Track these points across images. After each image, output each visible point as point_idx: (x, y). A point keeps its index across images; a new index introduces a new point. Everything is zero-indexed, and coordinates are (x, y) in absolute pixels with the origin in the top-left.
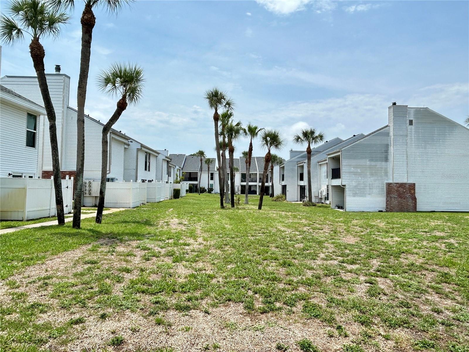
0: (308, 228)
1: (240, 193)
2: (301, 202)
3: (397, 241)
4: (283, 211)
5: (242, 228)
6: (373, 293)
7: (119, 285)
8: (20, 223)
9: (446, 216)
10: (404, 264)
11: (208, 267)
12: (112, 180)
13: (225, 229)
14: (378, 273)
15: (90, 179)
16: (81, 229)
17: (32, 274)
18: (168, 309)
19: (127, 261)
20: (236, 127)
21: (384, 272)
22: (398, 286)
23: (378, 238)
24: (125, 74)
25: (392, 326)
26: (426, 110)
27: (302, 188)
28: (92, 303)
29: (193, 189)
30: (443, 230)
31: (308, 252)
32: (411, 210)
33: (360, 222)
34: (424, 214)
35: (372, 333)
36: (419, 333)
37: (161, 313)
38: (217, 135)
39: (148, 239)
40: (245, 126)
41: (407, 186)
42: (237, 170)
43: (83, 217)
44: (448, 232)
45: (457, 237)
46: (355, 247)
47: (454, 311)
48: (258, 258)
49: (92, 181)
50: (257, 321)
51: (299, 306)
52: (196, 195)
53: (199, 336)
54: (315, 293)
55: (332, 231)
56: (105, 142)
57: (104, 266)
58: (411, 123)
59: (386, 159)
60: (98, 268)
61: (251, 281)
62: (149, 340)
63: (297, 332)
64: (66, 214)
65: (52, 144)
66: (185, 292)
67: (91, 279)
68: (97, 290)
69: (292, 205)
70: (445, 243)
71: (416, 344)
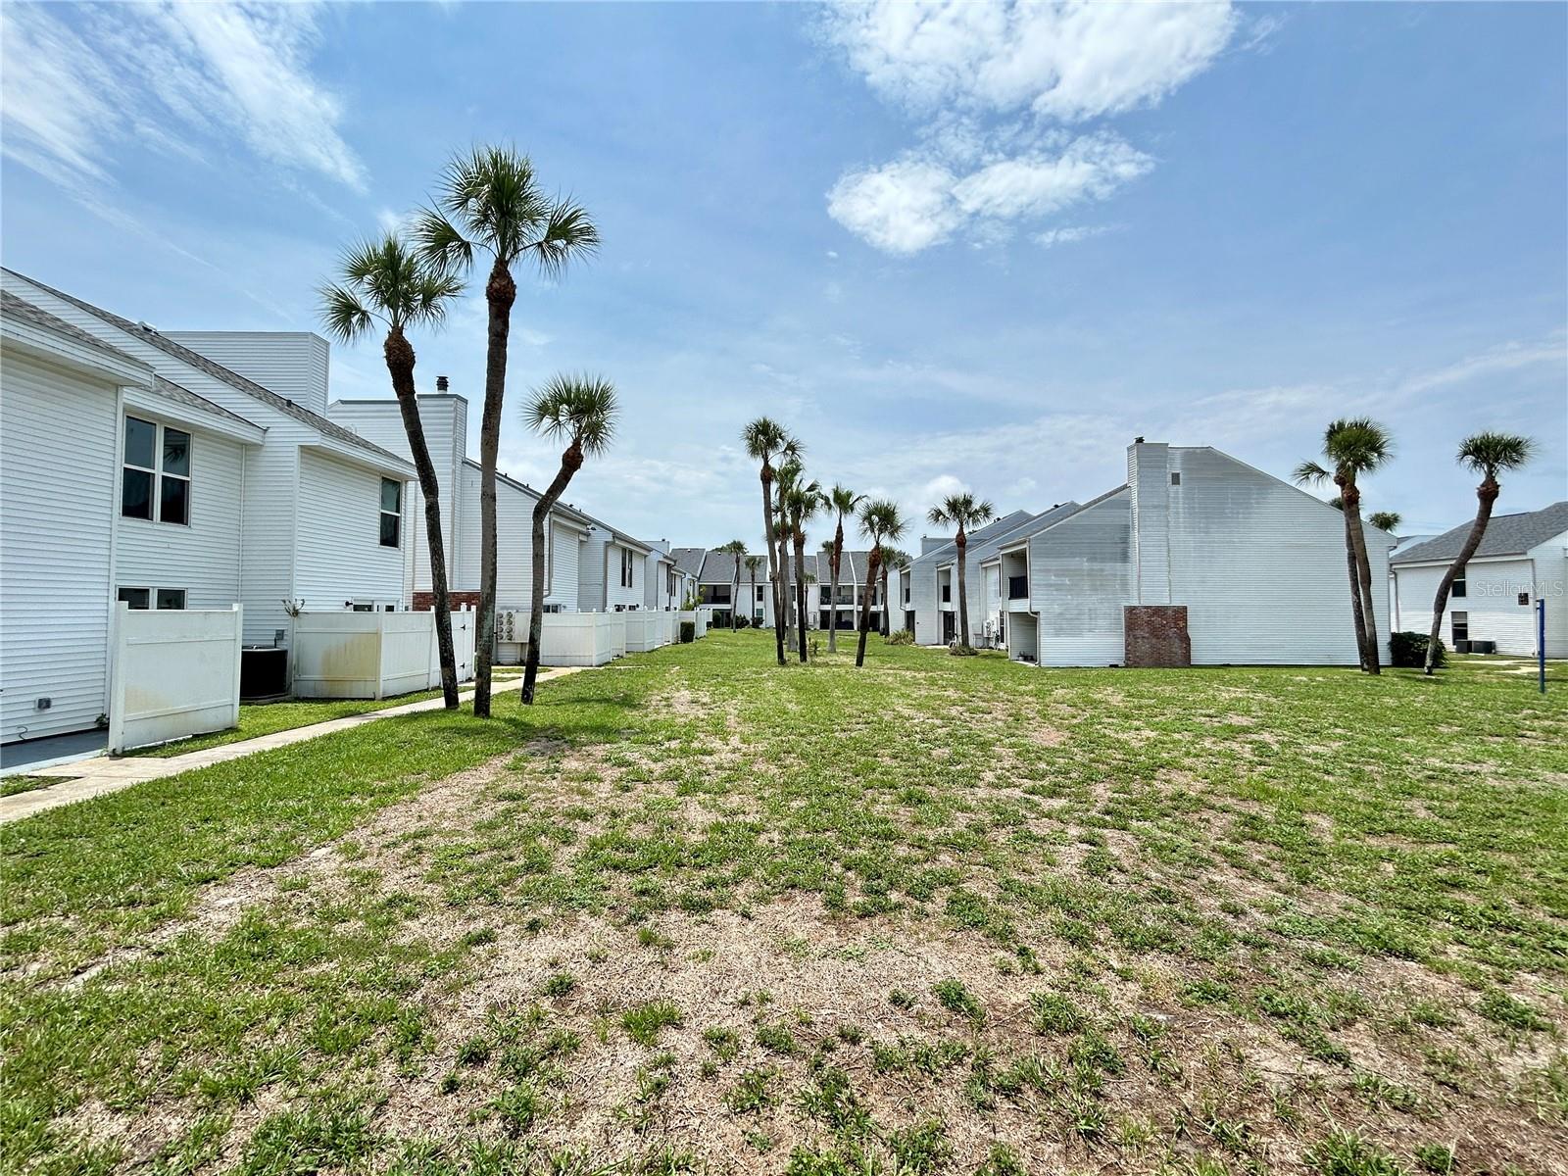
0: (960, 709)
1: (818, 626)
2: (947, 647)
3: (1148, 739)
4: (908, 669)
5: (821, 710)
6: (1095, 867)
7: (565, 849)
8: (369, 705)
9: (1253, 676)
10: (1163, 795)
11: (752, 805)
12: (555, 609)
13: (787, 713)
14: (1108, 818)
15: (512, 608)
16: (492, 718)
17: (393, 824)
18: (664, 907)
19: (584, 793)
20: (808, 494)
21: (1120, 815)
22: (1149, 850)
23: (1107, 732)
24: (577, 396)
25: (1137, 948)
26: (1208, 452)
27: (948, 618)
28: (511, 895)
29: (720, 621)
30: (1248, 712)
31: (958, 767)
32: (1179, 663)
33: (1070, 694)
34: (1206, 671)
35: (1093, 966)
36: (1196, 964)
37: (653, 918)
38: (768, 512)
39: (628, 739)
40: (827, 490)
41: (1170, 612)
42: (813, 579)
43: (496, 688)
44: (1258, 717)
45: (1278, 728)
46: (1058, 754)
47: (1271, 911)
48: (855, 784)
49: (513, 612)
50: (851, 934)
51: (940, 899)
52: (727, 632)
53: (729, 973)
54: (974, 868)
55: (1010, 715)
56: (538, 537)
57: (537, 804)
58: (1176, 479)
59: (1125, 557)
60: (525, 811)
61: (838, 839)
62: (626, 982)
63: (933, 961)
64: (462, 682)
65: (430, 544)
66: (701, 868)
67: (509, 837)
68: (522, 862)
69: (926, 652)
70: (1251, 743)
71: (1189, 992)
